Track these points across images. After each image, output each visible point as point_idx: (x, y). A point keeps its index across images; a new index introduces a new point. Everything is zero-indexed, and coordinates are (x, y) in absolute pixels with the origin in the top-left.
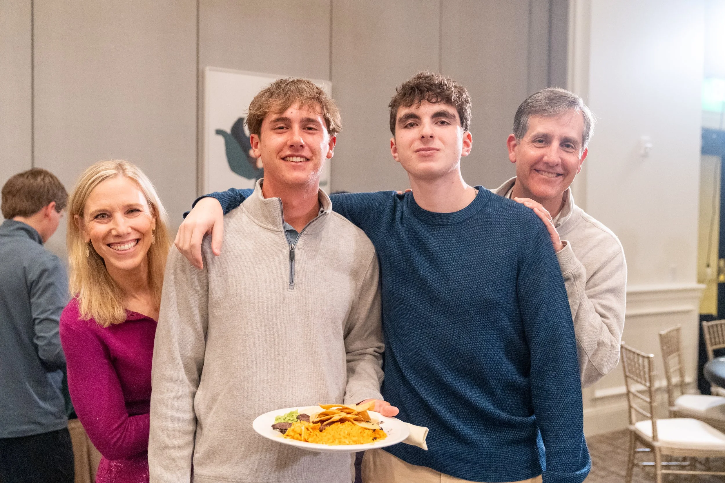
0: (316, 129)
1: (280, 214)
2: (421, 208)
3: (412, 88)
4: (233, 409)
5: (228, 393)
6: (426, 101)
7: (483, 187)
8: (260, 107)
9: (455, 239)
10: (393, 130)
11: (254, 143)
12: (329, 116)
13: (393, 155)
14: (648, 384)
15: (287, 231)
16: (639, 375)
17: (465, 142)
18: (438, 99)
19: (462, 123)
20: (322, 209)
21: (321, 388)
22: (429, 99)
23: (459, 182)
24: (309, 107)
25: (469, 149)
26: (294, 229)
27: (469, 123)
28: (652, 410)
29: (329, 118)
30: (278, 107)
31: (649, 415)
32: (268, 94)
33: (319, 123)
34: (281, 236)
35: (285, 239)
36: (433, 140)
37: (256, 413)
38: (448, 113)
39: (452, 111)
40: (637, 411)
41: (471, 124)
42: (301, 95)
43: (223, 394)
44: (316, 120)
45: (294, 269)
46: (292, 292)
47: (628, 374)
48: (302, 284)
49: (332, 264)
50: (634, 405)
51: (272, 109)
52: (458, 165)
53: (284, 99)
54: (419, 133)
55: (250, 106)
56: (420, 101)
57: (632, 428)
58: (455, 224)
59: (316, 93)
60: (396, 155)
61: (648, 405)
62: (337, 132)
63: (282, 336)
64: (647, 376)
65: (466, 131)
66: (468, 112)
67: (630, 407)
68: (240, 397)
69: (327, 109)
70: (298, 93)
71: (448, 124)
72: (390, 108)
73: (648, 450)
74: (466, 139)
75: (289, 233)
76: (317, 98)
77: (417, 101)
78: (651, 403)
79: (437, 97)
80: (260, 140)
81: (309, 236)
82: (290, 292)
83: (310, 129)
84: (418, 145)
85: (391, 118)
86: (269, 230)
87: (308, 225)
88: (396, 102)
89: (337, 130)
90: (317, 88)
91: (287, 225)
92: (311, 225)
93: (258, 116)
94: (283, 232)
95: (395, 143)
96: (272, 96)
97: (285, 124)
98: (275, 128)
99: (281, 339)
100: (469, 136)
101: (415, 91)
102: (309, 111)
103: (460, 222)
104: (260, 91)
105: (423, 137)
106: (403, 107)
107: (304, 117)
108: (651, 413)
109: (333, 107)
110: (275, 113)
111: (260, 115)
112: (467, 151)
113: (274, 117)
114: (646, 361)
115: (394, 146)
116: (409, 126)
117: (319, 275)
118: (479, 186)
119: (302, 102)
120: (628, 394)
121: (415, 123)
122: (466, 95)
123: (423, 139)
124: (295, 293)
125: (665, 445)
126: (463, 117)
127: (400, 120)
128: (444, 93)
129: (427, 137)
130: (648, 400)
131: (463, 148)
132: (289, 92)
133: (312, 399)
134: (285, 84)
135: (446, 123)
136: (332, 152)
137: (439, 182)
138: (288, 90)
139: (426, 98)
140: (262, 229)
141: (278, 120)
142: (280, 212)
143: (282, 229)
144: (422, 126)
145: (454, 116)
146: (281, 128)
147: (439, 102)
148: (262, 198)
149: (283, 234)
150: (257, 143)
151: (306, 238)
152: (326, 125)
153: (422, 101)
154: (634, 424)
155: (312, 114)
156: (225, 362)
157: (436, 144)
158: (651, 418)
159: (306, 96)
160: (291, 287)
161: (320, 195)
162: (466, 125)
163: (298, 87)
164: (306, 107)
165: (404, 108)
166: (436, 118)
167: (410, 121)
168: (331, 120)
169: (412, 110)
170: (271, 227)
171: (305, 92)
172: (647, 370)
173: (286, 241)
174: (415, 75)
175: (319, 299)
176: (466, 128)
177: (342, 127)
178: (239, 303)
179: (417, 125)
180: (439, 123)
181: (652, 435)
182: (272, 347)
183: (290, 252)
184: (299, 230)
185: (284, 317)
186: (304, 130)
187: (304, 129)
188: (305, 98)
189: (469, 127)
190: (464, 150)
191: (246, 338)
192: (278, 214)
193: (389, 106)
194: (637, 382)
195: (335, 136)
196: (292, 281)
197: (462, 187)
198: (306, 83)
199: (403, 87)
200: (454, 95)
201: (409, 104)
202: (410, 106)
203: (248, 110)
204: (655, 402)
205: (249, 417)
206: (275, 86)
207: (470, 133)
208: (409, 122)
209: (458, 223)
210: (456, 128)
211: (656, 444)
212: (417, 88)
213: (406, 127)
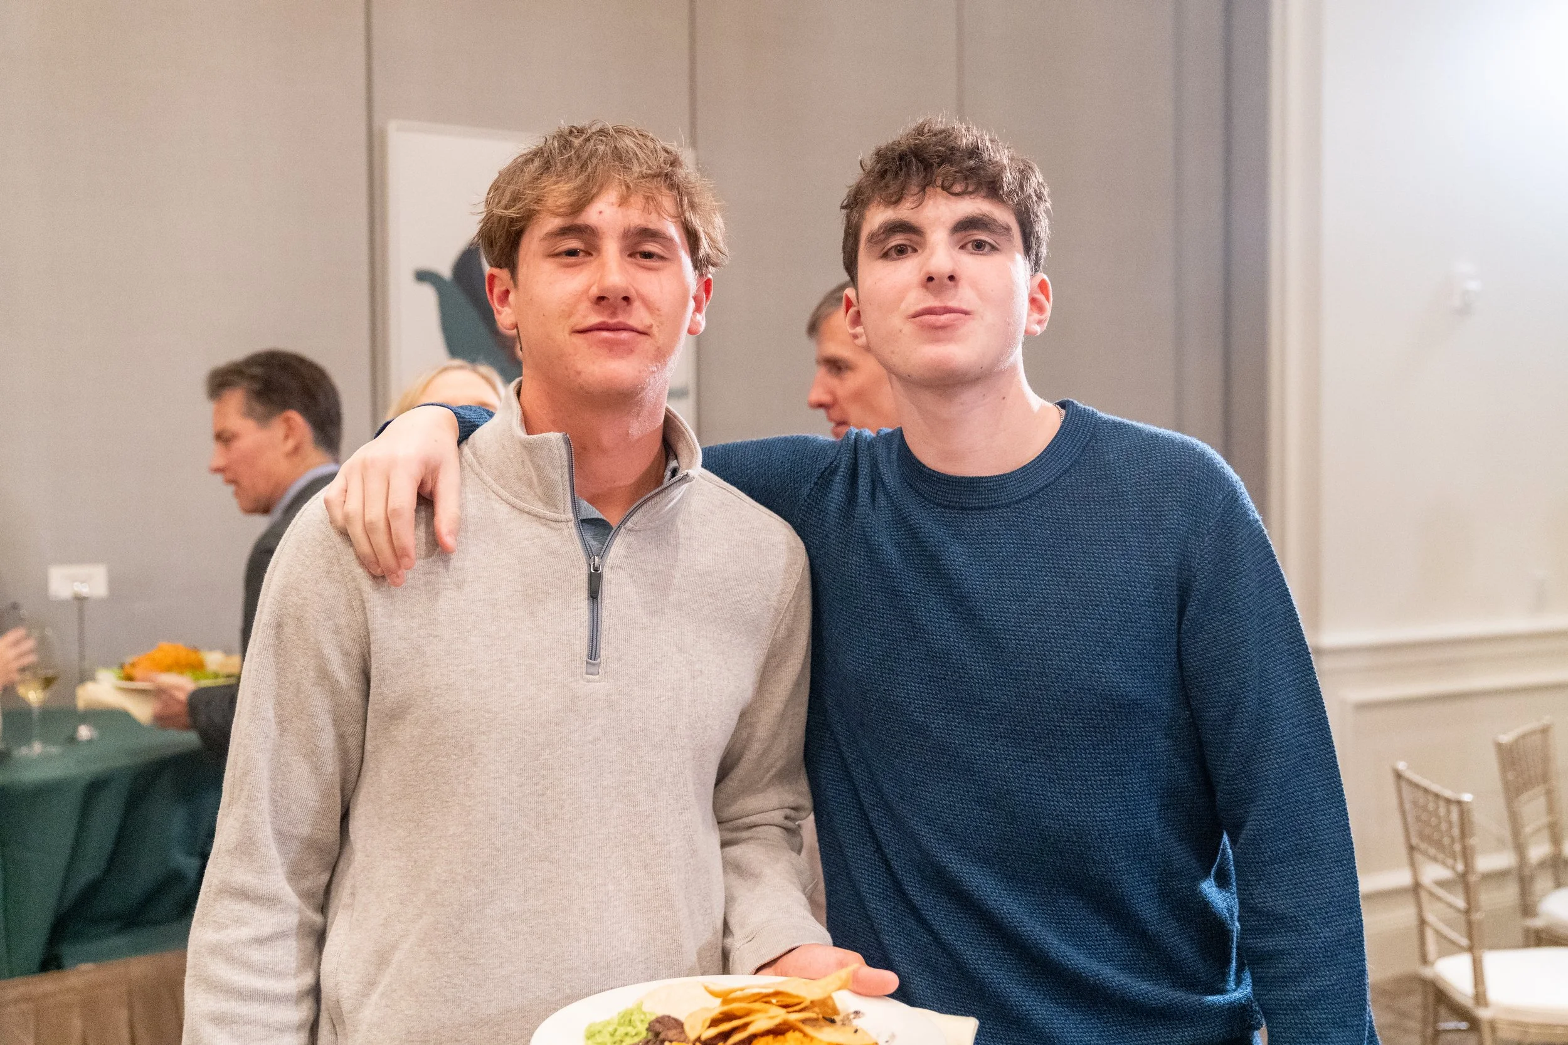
0: (662, 258)
1: (567, 476)
2: (924, 466)
3: (902, 157)
4: (430, 987)
5: (419, 946)
6: (939, 190)
7: (1076, 402)
8: (515, 199)
9: (1013, 543)
10: (851, 265)
11: (496, 291)
12: (697, 222)
13: (853, 331)
14: (1460, 867)
15: (583, 521)
16: (1439, 845)
17: (1033, 301)
18: (967, 187)
19: (1027, 249)
20: (673, 464)
21: (663, 928)
22: (947, 184)
23: (1022, 395)
24: (647, 198)
25: (1043, 317)
26: (601, 516)
27: (1044, 250)
28: (1470, 929)
29: (697, 227)
30: (565, 200)
31: (1464, 942)
32: (537, 163)
33: (671, 240)
34: (566, 532)
35: (577, 539)
36: (956, 286)
37: (492, 998)
38: (995, 220)
39: (1003, 215)
40: (1437, 932)
41: (1048, 256)
42: (625, 167)
43: (406, 946)
44: (664, 234)
45: (599, 623)
46: (593, 681)
47: (1415, 841)
48: (620, 660)
49: (696, 606)
50: (1430, 917)
51: (550, 202)
52: (1017, 356)
53: (582, 177)
54: (920, 271)
55: (488, 194)
56: (923, 189)
57: (1427, 972)
58: (1010, 503)
59: (665, 162)
60: (859, 330)
61: (1462, 919)
62: (714, 265)
63: (564, 796)
64: (1457, 847)
65: (1036, 271)
66: (1043, 223)
67: (1422, 923)
68: (451, 956)
69: (693, 206)
70: (617, 163)
71: (994, 248)
72: (844, 211)
73: (1464, 1025)
74: (1036, 293)
75: (586, 526)
76: (666, 175)
77: (915, 189)
78: (1467, 912)
79: (966, 178)
80: (516, 285)
81: (639, 533)
82: (589, 681)
83: (648, 255)
84: (918, 299)
85: (847, 234)
86: (535, 518)
87: (640, 506)
88: (862, 194)
89: (715, 260)
90: (666, 151)
91: (584, 504)
92: (644, 508)
93: (512, 221)
94: (571, 524)
95: (858, 299)
96: (548, 168)
97: (586, 244)
98: (556, 251)
99: (563, 807)
100: (1042, 286)
101: (908, 165)
102: (645, 210)
103: (1024, 499)
104: (516, 156)
105: (930, 279)
106: (878, 205)
107: (632, 225)
108: (1470, 936)
109: (706, 199)
110: (558, 215)
111: (518, 220)
112: (1040, 322)
113: (553, 223)
114: (1455, 810)
115: (852, 310)
116: (893, 253)
117: (664, 637)
118: (1068, 401)
119: (628, 187)
120: (1416, 888)
121: (910, 246)
122: (1037, 178)
123: (930, 284)
124: (603, 684)
125: (1503, 1016)
126: (1031, 233)
127: (872, 238)
128: (984, 170)
129: (941, 279)
130: (1461, 903)
131: (1029, 315)
132: (595, 161)
133: (640, 959)
134: (581, 139)
135: (987, 248)
136: (701, 318)
137: (969, 396)
138: (591, 156)
139: (939, 182)
140: (517, 511)
141: (565, 232)
142: (566, 470)
143: (571, 516)
144: (927, 251)
145: (1008, 229)
146: (572, 253)
147: (971, 193)
148: (520, 433)
149: (571, 530)
150: (507, 292)
151: (630, 538)
152: (688, 249)
153: (927, 189)
154: (1433, 964)
155: (654, 216)
156: (415, 862)
157: (963, 297)
158: (1470, 949)
159: (638, 170)
160: (592, 669)
161: (670, 427)
162: (1037, 255)
163: (616, 147)
164: (637, 201)
165: (882, 208)
166: (964, 233)
167: (897, 240)
168: (702, 235)
169: (904, 212)
170: (540, 508)
171: (635, 162)
172: (1456, 831)
173: (580, 547)
174: (911, 126)
175: (663, 699)
176: (1037, 263)
177: (727, 251)
178: (452, 710)
179: (915, 250)
180: (970, 246)
181: (1474, 992)
182: (537, 827)
183: (591, 575)
184: (614, 521)
185: (570, 749)
186: (633, 260)
187: (630, 255)
188: (636, 175)
189: (1042, 261)
190: (1032, 318)
191: (469, 804)
192: (560, 477)
193: (843, 207)
194: (1435, 859)
195: (710, 276)
196: (593, 652)
197: (1028, 405)
198: (635, 137)
199: (880, 155)
200: (1009, 174)
201: (893, 199)
202: (897, 202)
203: (484, 203)
204: (1477, 910)
205: (472, 1008)
206: (556, 144)
207: (1045, 277)
208: (894, 244)
209: (1018, 502)
210: (1013, 260)
211: (1483, 1014)
212: (916, 156)
213: (885, 256)
